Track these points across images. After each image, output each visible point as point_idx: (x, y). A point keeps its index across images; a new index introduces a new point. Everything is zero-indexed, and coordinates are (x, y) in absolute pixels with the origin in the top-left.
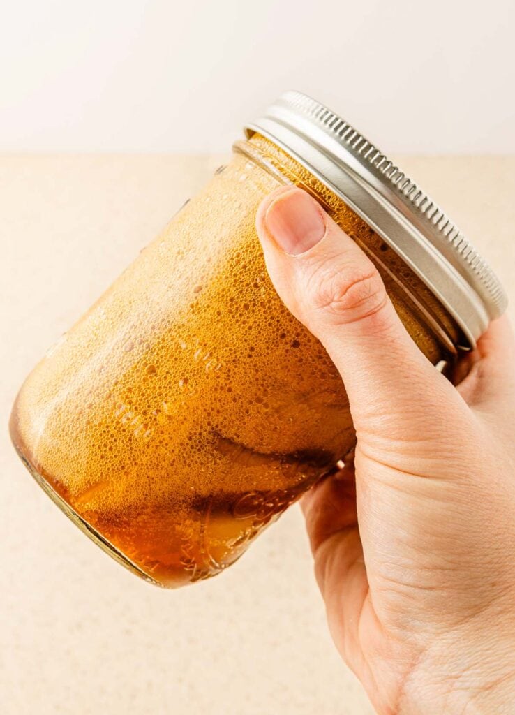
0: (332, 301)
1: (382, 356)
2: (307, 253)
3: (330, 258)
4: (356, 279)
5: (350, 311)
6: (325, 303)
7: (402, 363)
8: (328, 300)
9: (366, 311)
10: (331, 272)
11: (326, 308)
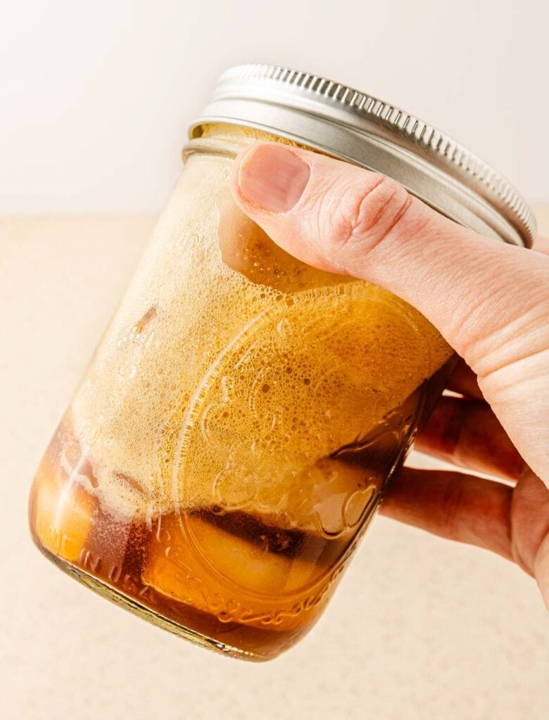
0: (352, 229)
1: (436, 252)
2: (302, 200)
3: (326, 191)
4: (362, 194)
5: (376, 228)
6: (346, 236)
7: (462, 249)
8: (348, 231)
9: (392, 218)
10: (334, 202)
11: (349, 240)
